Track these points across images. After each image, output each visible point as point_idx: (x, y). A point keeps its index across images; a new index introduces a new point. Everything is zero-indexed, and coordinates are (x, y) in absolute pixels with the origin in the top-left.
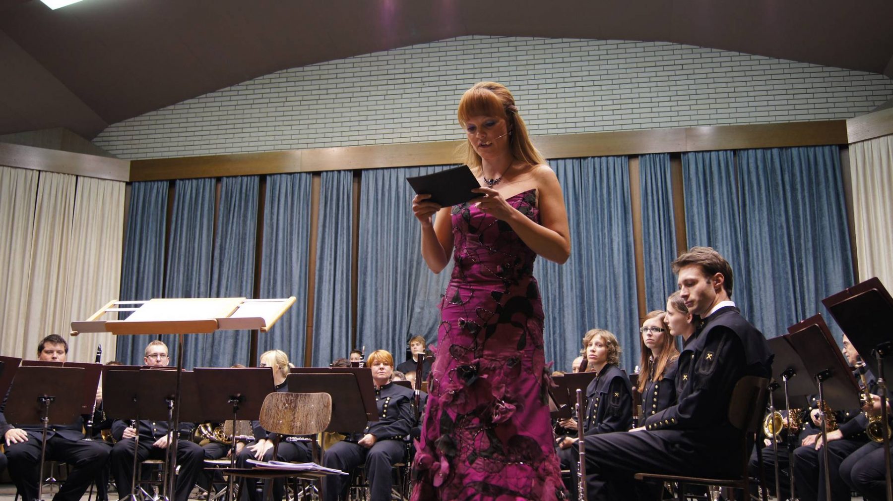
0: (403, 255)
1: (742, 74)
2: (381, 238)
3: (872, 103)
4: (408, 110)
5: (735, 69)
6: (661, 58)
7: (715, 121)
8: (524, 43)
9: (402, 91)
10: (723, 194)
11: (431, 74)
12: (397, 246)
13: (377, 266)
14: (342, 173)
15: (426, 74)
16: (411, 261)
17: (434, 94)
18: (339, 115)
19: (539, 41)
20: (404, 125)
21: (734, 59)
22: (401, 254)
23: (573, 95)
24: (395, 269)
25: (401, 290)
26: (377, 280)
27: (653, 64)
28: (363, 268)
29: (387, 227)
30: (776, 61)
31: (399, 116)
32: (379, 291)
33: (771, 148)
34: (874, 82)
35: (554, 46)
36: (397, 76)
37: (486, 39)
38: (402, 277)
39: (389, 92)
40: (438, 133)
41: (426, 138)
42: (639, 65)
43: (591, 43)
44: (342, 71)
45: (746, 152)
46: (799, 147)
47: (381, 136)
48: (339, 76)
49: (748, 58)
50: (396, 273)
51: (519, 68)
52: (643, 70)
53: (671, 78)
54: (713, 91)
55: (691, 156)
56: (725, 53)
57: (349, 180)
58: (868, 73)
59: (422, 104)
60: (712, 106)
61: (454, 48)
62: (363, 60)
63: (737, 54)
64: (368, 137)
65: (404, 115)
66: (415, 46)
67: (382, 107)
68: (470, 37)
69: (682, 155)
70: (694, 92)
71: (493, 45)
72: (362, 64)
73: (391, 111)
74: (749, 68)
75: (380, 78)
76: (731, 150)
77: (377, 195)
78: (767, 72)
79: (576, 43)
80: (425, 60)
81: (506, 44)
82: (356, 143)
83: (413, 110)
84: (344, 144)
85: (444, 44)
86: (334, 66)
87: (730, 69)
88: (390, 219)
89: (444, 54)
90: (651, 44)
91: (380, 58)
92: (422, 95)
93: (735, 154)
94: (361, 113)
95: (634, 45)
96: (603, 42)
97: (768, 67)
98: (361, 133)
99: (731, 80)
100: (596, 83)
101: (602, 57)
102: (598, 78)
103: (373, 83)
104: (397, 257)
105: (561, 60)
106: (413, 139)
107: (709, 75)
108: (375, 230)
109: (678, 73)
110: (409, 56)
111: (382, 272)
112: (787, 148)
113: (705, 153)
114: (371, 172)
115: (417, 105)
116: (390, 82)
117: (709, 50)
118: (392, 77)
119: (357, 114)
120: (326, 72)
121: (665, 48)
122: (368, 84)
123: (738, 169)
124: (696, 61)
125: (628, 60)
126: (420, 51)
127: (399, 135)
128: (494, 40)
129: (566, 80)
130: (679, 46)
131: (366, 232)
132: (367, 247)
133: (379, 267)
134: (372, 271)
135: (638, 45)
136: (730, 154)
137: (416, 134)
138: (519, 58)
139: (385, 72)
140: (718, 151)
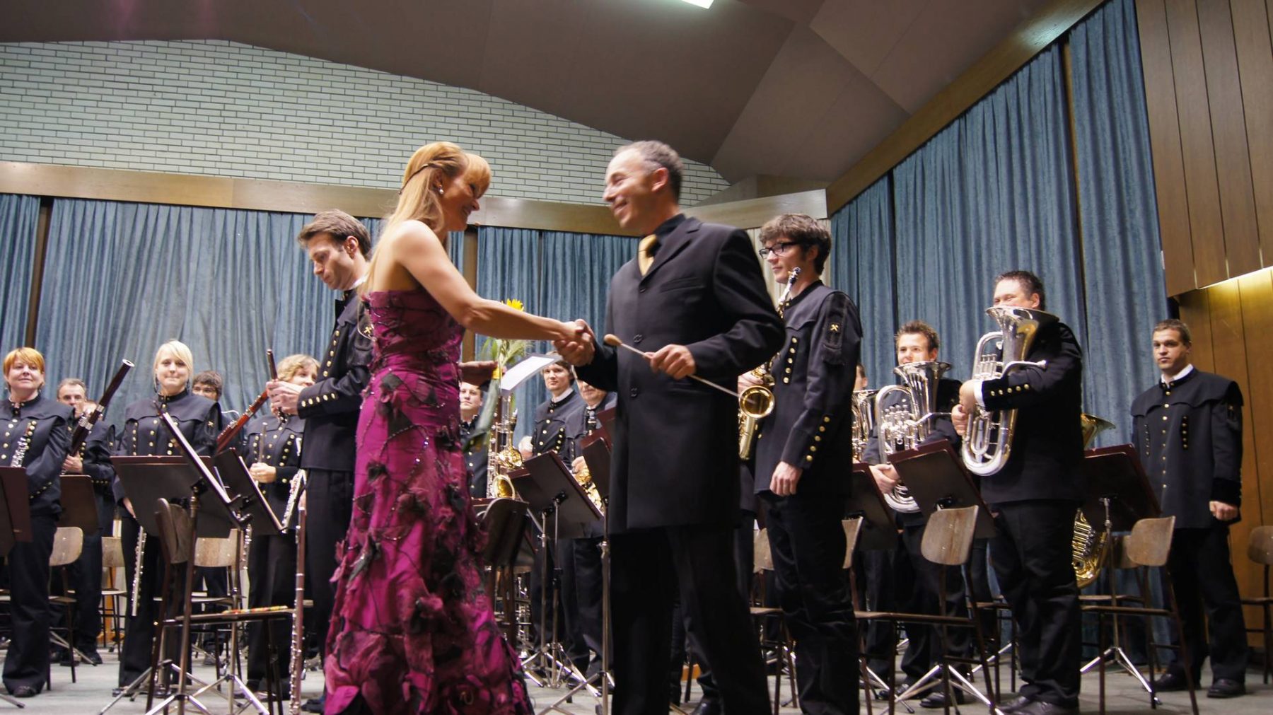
0: (104, 318)
1: (558, 142)
2: (74, 293)
3: (694, 197)
4: (130, 126)
5: (550, 135)
6: (465, 109)
7: (521, 194)
8: (297, 62)
9: (123, 100)
10: (522, 281)
11: (167, 82)
12: (97, 306)
13: (64, 331)
14: (25, 199)
15: (160, 82)
16: (115, 328)
17: (169, 109)
18: (29, 119)
19: (316, 63)
20: (122, 145)
21: (550, 123)
22: (101, 318)
23: (353, 137)
24: (90, 339)
25: (97, 366)
26: (63, 349)
27: (456, 114)
28: (44, 332)
29: (84, 279)
30: (597, 133)
31: (116, 131)
32: (65, 364)
33: (582, 234)
34: (699, 174)
35: (335, 72)
36: (118, 78)
37: (247, 49)
38: (100, 349)
39: (105, 98)
40: (169, 161)
41: (151, 167)
42: (439, 113)
43: (382, 76)
44: (39, 58)
45: (553, 235)
46: (612, 236)
47: (87, 156)
48: (33, 65)
49: (566, 124)
50: (92, 342)
51: (287, 93)
52: (442, 119)
53: (475, 135)
54: (522, 157)
55: (490, 232)
56: (541, 115)
57: (34, 209)
58: (694, 162)
59: (149, 121)
60: (520, 175)
61: (202, 53)
62: (71, 48)
63: (555, 117)
64: (68, 154)
65: (122, 132)
66: (147, 42)
67: (93, 117)
68: (226, 43)
69: (479, 229)
70: (500, 155)
71: (256, 59)
72: (69, 55)
73: (105, 124)
74: (566, 137)
75: (93, 76)
76: (537, 230)
77: (73, 235)
78: (586, 144)
79: (363, 72)
80: (159, 63)
81: (273, 60)
82: (49, 160)
83: (136, 126)
84: (30, 159)
85: (189, 46)
86: (28, 51)
87: (544, 135)
88: (90, 270)
89: (187, 59)
90: (456, 89)
91: (96, 50)
92: (150, 108)
93: (540, 235)
94: (61, 121)
95: (434, 87)
96: (398, 78)
97: (587, 139)
98: (58, 147)
99: (544, 147)
100: (384, 127)
101: (394, 96)
102: (387, 121)
103: (82, 82)
104: (95, 320)
105: (342, 92)
106: (132, 165)
107: (520, 138)
108: (66, 282)
109: (484, 129)
110: (138, 54)
111: (71, 339)
112: (600, 235)
113: (506, 230)
114: (67, 202)
115: (143, 120)
116: (107, 84)
117: (522, 107)
118: (111, 78)
119: (54, 120)
120: (15, 56)
121: (472, 97)
122: (75, 82)
123: (543, 256)
124: (506, 119)
125: (426, 105)
126: (154, 49)
127: (112, 158)
128: (257, 51)
129: (346, 117)
130: (488, 98)
131: (53, 283)
132: (52, 303)
133: (68, 332)
134: (57, 336)
135: (440, 88)
136: (535, 235)
137: (137, 159)
138: (288, 80)
139: (102, 70)
140: (522, 229)
